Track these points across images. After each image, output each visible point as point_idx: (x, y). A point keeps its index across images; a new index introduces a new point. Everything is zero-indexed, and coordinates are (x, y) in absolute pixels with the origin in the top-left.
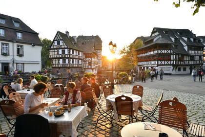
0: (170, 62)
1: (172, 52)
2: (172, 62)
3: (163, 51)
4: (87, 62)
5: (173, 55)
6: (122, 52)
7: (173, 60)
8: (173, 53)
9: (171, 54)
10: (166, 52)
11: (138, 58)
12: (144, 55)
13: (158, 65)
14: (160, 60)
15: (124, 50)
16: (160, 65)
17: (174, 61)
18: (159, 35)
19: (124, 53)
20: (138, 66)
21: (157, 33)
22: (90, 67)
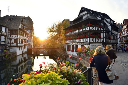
0: (100, 39)
1: (102, 29)
2: (102, 40)
3: (94, 28)
4: (13, 40)
5: (103, 33)
6: (51, 31)
7: (103, 38)
8: (103, 31)
9: (101, 32)
10: (96, 29)
11: (66, 36)
12: (73, 33)
13: (90, 43)
14: (92, 38)
15: (53, 28)
16: (92, 43)
17: (105, 39)
18: (87, 14)
19: (53, 32)
20: (66, 44)
21: (85, 12)
22: (15, 44)
